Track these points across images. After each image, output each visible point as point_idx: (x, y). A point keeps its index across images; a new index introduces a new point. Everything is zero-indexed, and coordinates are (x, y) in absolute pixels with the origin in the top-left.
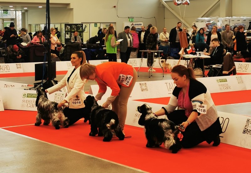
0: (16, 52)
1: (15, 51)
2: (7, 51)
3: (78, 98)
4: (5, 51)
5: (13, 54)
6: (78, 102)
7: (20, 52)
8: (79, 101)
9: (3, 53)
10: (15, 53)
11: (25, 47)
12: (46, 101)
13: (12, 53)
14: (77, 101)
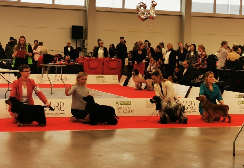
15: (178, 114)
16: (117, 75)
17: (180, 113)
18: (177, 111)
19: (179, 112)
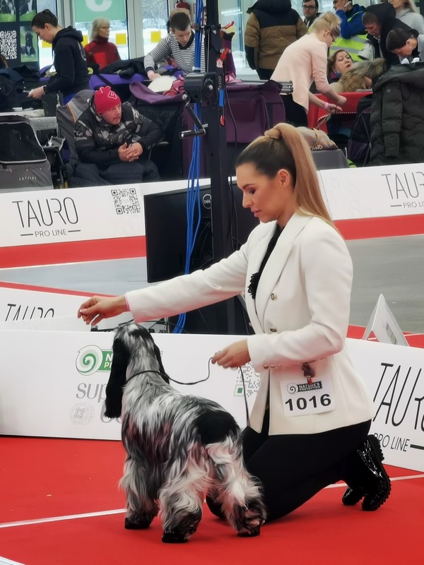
0: (113, 128)
1: (104, 120)
2: (64, 121)
3: (314, 380)
4: (56, 126)
5: (94, 137)
6: (314, 398)
7: (132, 129)
8: (318, 394)
9: (46, 135)
10: (105, 135)
11: (161, 98)
12: (156, 395)
13: (89, 133)
14: (308, 395)
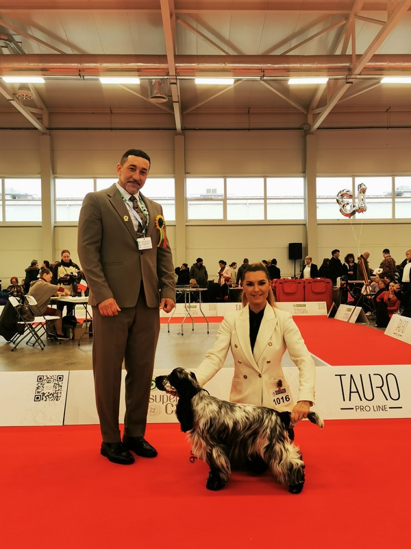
3: (281, 388)
6: (283, 398)
14: (280, 396)
15: (262, 451)
16: (325, 302)
17: (270, 448)
18: (258, 440)
19: (267, 443)
